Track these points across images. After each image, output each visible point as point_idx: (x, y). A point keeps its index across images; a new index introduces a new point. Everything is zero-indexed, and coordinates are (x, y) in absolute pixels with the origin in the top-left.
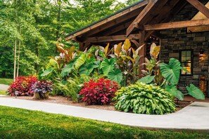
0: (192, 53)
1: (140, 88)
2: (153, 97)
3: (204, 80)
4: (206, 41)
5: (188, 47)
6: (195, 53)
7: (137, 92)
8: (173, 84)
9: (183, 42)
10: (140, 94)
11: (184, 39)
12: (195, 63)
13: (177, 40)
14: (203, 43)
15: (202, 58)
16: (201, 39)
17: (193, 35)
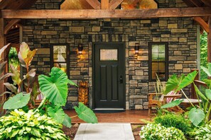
0: (68, 49)
1: (20, 123)
2: (41, 133)
3: (84, 87)
4: (86, 33)
5: (62, 41)
6: (71, 49)
7: (16, 129)
8: (59, 105)
9: (55, 33)
10: (21, 132)
11: (56, 28)
12: (72, 63)
13: (46, 28)
14: (82, 36)
15: (82, 57)
16: (79, 30)
17: (69, 24)
